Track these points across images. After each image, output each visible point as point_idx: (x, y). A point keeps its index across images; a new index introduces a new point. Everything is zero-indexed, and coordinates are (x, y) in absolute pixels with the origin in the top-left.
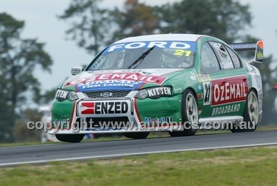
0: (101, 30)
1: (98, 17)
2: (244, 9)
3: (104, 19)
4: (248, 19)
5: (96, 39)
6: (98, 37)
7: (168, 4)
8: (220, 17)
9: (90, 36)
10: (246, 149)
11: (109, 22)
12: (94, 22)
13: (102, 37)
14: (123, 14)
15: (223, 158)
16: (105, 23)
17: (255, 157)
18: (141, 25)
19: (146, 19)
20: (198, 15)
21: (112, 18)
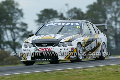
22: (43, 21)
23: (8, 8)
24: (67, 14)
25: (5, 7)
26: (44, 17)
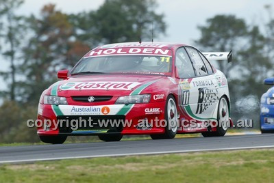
0: (17, 36)
1: (14, 24)
2: (159, 19)
3: (20, 26)
4: (163, 28)
5: (12, 45)
6: (14, 43)
7: (84, 13)
8: (135, 26)
9: (6, 42)
10: (157, 156)
11: (25, 28)
12: (10, 28)
13: (18, 43)
14: (39, 21)
15: (135, 164)
16: (21, 29)
17: (167, 164)
18: (57, 32)
19: (62, 27)
20: (113, 23)
21: (28, 25)
22: (211, 42)
23: (131, 10)
24: (268, 28)
25: (126, 8)
26: (214, 34)
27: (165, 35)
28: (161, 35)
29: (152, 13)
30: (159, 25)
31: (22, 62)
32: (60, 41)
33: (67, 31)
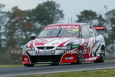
0: (3, 20)
2: (61, 12)
3: (4, 16)
4: (62, 16)
7: (29, 10)
8: (51, 15)
11: (6, 17)
13: (3, 23)
14: (11, 14)
18: (18, 18)
19: (20, 16)
20: (42, 14)
21: (7, 15)
23: (49, 9)
24: (105, 15)
25: (47, 8)
26: (83, 18)
27: (63, 19)
28: (62, 19)
29: (58, 10)
30: (61, 15)
31: (4, 31)
32: (20, 22)
33: (23, 18)
